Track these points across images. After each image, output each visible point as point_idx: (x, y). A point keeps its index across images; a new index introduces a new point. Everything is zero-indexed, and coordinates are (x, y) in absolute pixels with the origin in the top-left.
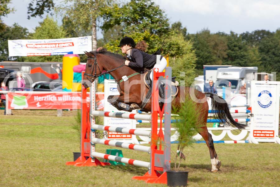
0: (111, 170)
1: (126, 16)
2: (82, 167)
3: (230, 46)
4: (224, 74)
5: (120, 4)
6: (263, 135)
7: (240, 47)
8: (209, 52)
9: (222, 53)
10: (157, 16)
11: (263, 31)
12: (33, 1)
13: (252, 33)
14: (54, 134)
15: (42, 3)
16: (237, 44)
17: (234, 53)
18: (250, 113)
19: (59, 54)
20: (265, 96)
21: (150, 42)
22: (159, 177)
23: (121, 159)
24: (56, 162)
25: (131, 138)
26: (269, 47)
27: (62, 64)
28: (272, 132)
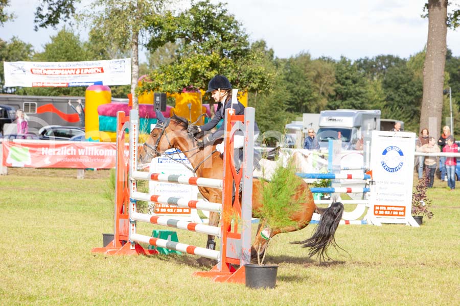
0: (159, 261)
1: (183, 29)
2: (116, 256)
3: (339, 77)
4: (331, 120)
5: (175, 11)
6: (388, 213)
7: (354, 79)
8: (308, 87)
9: (327, 88)
10: (231, 30)
11: (390, 57)
12: (43, 4)
13: (373, 59)
14: (72, 204)
15: (57, 7)
16: (350, 75)
17: (345, 89)
18: (371, 180)
19: (80, 85)
20: (393, 154)
21: (220, 70)
22: (232, 273)
23: (175, 246)
24: (77, 248)
25: (189, 213)
26: (400, 81)
27: (85, 100)
28: (402, 209)
